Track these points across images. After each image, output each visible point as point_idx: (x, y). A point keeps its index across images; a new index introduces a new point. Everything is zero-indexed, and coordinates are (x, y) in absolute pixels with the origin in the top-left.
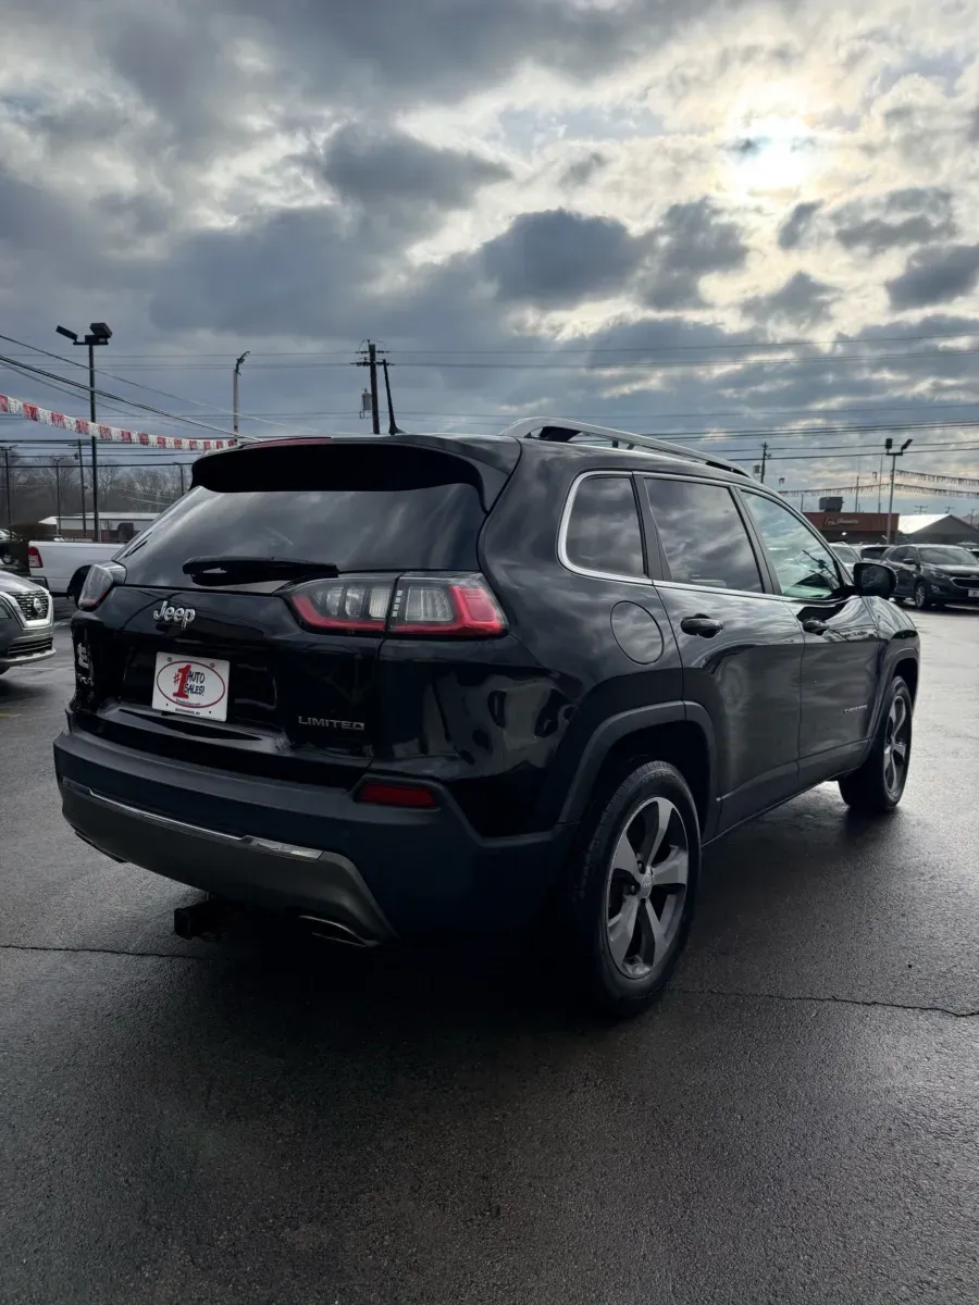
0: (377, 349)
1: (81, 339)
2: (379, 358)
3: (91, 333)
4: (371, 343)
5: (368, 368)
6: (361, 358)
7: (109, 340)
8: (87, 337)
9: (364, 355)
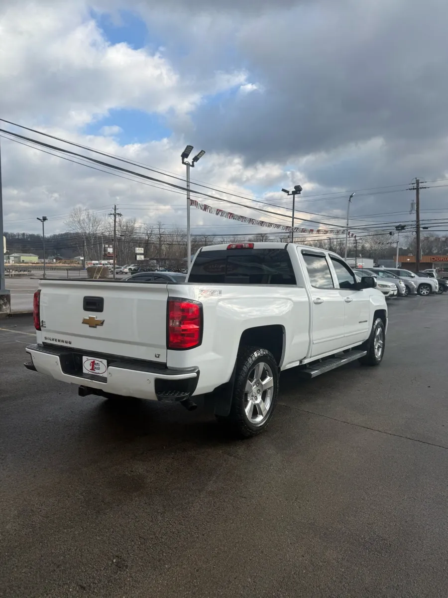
0: (420, 182)
1: (291, 193)
2: (421, 185)
3: (294, 190)
4: (417, 179)
5: (416, 190)
6: (411, 186)
7: (301, 192)
8: (293, 192)
9: (413, 185)
